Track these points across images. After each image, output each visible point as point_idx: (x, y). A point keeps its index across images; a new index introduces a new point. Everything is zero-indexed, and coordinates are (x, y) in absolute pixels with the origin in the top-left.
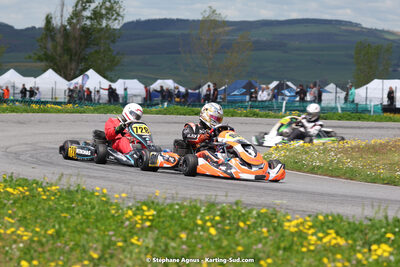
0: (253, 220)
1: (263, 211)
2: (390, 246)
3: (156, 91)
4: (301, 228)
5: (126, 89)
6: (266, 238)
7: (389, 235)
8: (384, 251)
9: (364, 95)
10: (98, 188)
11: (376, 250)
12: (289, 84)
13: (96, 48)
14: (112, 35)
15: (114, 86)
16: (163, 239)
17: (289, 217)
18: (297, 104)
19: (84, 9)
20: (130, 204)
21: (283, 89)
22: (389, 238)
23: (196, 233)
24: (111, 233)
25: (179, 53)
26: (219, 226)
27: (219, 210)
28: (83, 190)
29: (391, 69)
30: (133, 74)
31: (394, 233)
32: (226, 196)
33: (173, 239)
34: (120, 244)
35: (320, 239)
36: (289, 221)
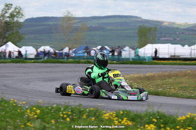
0: (87, 114)
1: (92, 109)
2: (155, 125)
3: (41, 52)
4: (111, 117)
5: (26, 51)
6: (93, 122)
7: (154, 120)
8: (151, 128)
9: (143, 52)
10: (12, 99)
11: (147, 127)
12: (106, 47)
13: (12, 31)
14: (19, 25)
15: (20, 50)
16: (43, 124)
17: (104, 112)
18: (110, 57)
19: (6, 12)
20: (27, 107)
21: (103, 50)
22: (154, 121)
23: (59, 120)
24: (18, 121)
25: (52, 33)
26: (71, 117)
27: (70, 109)
28: (5, 100)
29: (157, 39)
30: (30, 44)
31: (157, 119)
32: (74, 102)
33: (48, 123)
34: (23, 126)
35: (120, 122)
36: (105, 114)
